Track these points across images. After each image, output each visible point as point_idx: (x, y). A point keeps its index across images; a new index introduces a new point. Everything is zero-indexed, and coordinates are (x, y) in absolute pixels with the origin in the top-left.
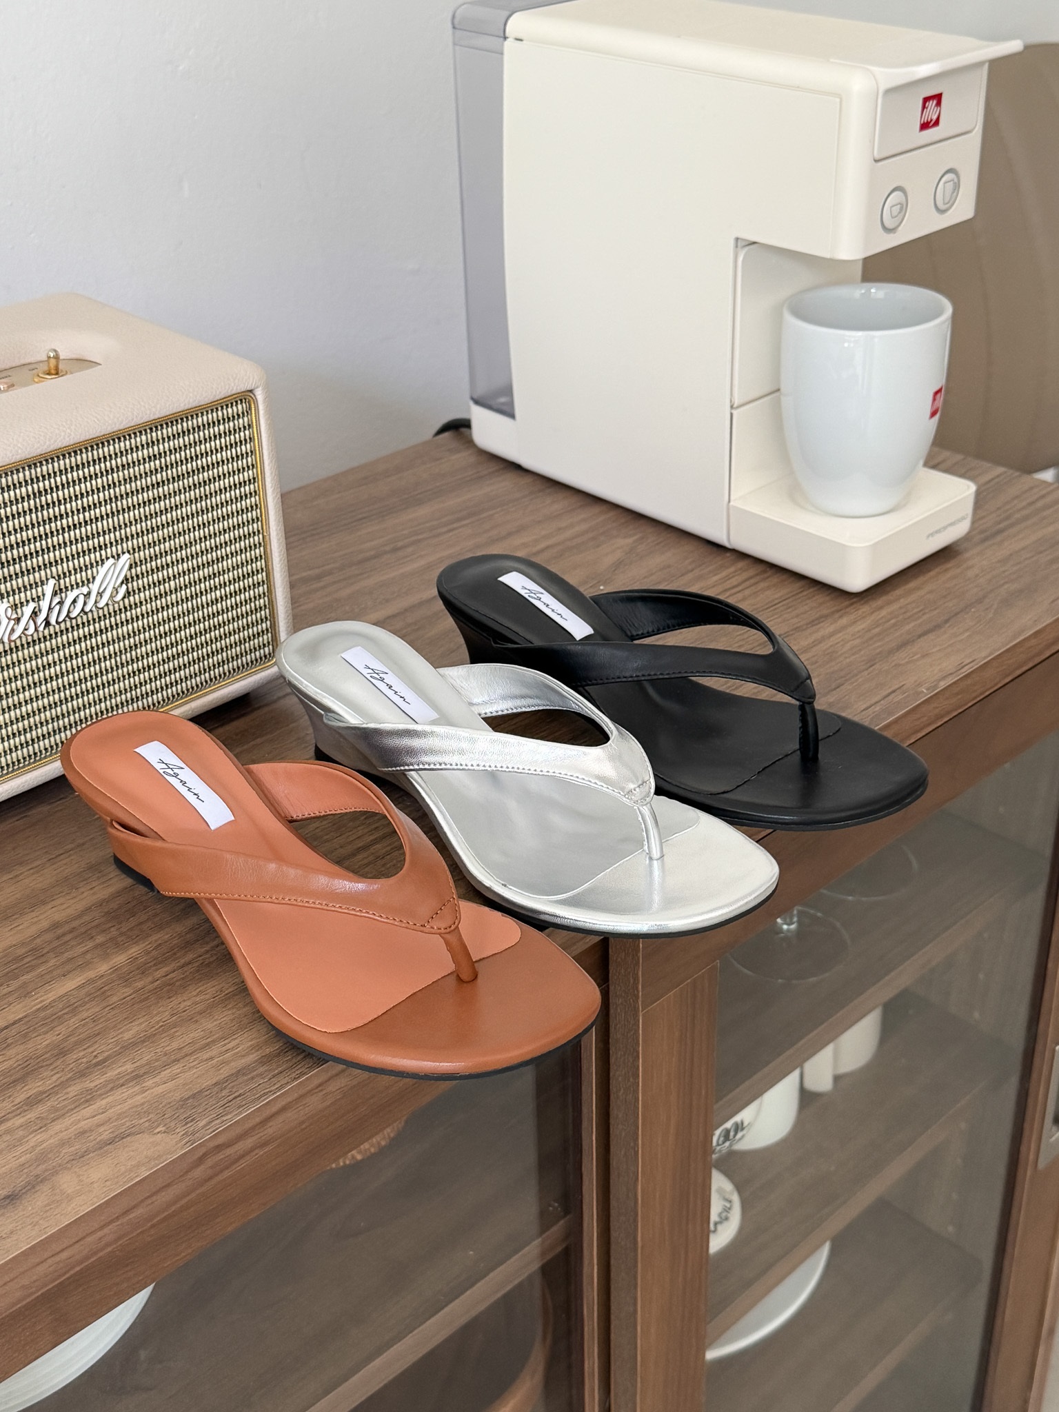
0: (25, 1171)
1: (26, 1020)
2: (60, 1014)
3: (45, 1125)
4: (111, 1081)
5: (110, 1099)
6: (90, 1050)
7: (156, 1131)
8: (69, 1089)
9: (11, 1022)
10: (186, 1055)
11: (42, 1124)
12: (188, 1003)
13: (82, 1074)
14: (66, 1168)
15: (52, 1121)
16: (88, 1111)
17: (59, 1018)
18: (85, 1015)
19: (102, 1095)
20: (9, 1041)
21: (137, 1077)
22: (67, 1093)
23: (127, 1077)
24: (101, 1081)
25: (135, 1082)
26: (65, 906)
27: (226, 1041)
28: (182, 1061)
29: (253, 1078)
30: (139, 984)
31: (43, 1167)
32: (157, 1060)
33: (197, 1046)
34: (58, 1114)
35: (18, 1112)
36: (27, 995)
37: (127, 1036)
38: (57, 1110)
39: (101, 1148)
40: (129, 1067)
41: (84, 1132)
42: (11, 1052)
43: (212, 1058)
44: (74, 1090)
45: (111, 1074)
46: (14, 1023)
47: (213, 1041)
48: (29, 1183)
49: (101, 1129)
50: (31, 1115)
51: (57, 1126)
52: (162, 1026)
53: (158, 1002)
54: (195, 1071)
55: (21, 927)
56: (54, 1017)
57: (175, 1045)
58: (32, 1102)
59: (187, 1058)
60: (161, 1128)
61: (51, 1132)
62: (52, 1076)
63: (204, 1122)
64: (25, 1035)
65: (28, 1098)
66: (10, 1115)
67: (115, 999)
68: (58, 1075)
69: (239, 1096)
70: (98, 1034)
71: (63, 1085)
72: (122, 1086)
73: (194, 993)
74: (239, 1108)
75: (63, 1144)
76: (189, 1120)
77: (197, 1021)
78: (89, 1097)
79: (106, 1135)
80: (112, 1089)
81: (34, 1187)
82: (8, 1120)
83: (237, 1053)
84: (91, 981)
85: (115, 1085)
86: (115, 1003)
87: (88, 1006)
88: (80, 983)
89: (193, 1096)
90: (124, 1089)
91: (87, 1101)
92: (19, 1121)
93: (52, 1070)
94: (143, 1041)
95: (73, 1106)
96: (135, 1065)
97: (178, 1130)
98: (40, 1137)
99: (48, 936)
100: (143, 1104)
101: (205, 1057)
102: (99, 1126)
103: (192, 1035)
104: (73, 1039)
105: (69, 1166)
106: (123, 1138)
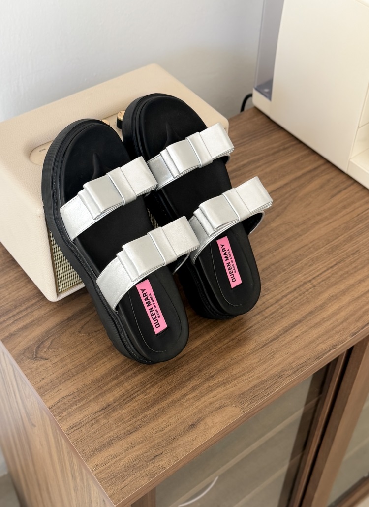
0: (196, 416)
2: (197, 354)
4: (216, 384)
5: (217, 391)
6: (208, 371)
7: (233, 406)
8: (204, 385)
11: (198, 398)
12: (236, 355)
13: (207, 380)
14: (208, 416)
17: (197, 356)
18: (205, 356)
19: (214, 389)
22: (204, 387)
23: (221, 383)
24: (214, 384)
25: (224, 385)
27: (250, 373)
28: (237, 379)
29: (259, 389)
30: (219, 346)
31: (201, 415)
32: (229, 378)
33: (241, 374)
34: (202, 395)
35: (190, 392)
37: (219, 366)
38: (202, 393)
39: (217, 410)
40: (221, 379)
41: (211, 403)
43: (246, 380)
44: (206, 385)
45: (216, 381)
47: (246, 373)
48: (198, 420)
49: (216, 403)
50: (195, 394)
51: (203, 399)
52: (229, 364)
53: (227, 354)
54: (241, 384)
56: (195, 355)
57: (234, 372)
59: (239, 378)
61: (201, 402)
62: (199, 379)
63: (246, 405)
65: (193, 387)
69: (256, 396)
70: (210, 364)
71: (202, 383)
72: (220, 386)
73: (238, 352)
74: (257, 400)
75: (206, 406)
76: (242, 403)
77: (240, 364)
79: (218, 406)
81: (200, 422)
83: (253, 379)
84: (204, 342)
85: (218, 386)
86: (213, 352)
87: (205, 352)
88: (201, 342)
89: (242, 394)
90: (221, 388)
91: (210, 391)
93: (198, 377)
94: (224, 369)
95: (206, 392)
96: (223, 379)
97: (239, 407)
98: (198, 403)
100: (227, 395)
101: (244, 378)
102: (215, 401)
103: (239, 369)
106: (223, 407)
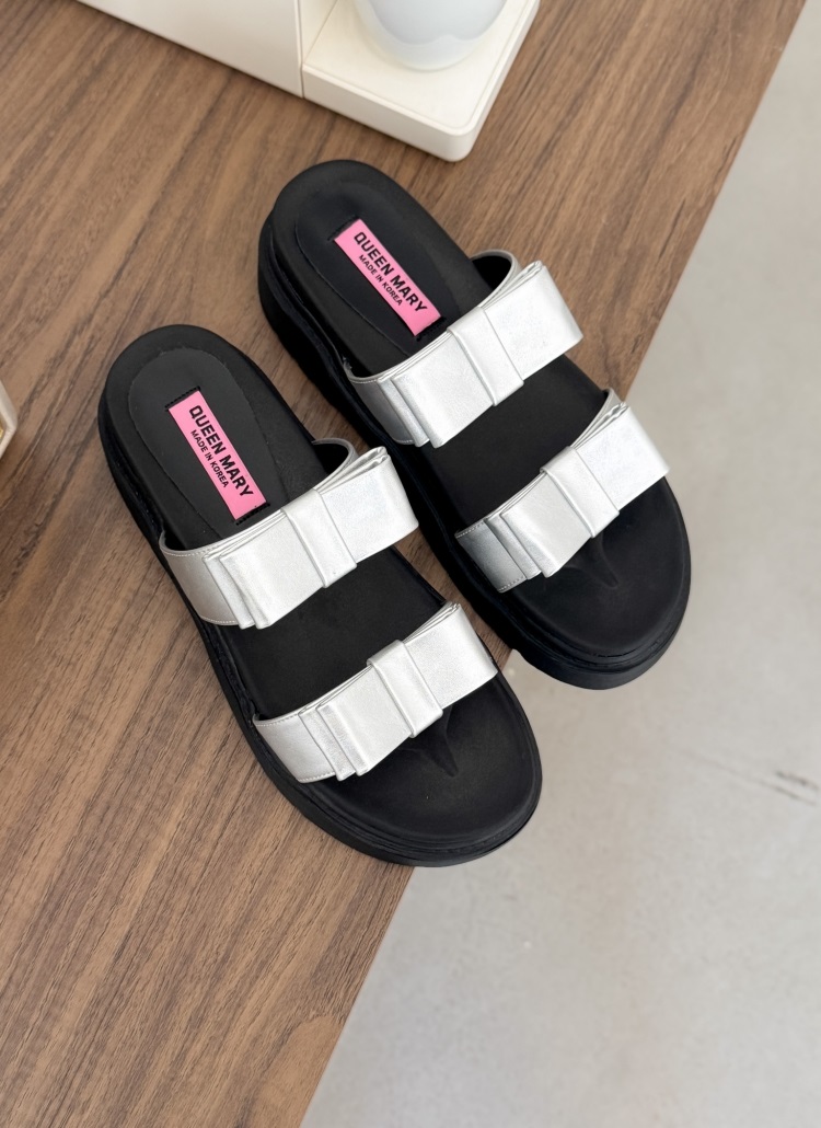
0: (234, 1097)
1: (134, 931)
2: (158, 913)
3: (221, 1044)
4: (244, 977)
5: (256, 996)
6: (208, 947)
7: (311, 1017)
8: (218, 997)
9: (123, 938)
10: (290, 925)
12: (258, 863)
13: (218, 977)
14: (264, 1083)
15: (225, 1036)
16: (246, 1016)
17: (161, 918)
18: (180, 906)
19: (246, 994)
20: (136, 960)
21: (263, 964)
22: (218, 1003)
23: (256, 966)
24: (238, 978)
25: (265, 969)
26: (83, 775)
27: (313, 897)
28: (289, 932)
29: (355, 931)
30: (205, 854)
31: (245, 1088)
32: (269, 939)
33: (293, 910)
34: (224, 1030)
35: (191, 1037)
36: (117, 901)
37: (229, 919)
38: (221, 1024)
39: (278, 1051)
40: (251, 955)
41: (255, 1040)
42: (145, 973)
43: (310, 922)
44: (221, 995)
45: (240, 969)
46: (127, 937)
47: (302, 902)
48: (244, 1109)
49: (268, 1030)
50: (204, 1038)
52: (251, 898)
53: (232, 871)
54: (305, 940)
55: (60, 818)
56: (156, 919)
57: (274, 916)
58: (197, 1021)
59: (292, 928)
60: (313, 1013)
61: (230, 1050)
62: (195, 987)
63: (341, 995)
64: (145, 950)
65: (190, 1020)
66: (188, 1044)
67: (194, 879)
68: (199, 986)
69: (354, 955)
70: (204, 926)
71: (209, 995)
72: (257, 977)
73: (257, 849)
74: (360, 968)
75: (247, 1057)
76: (329, 996)
77: (276, 883)
78: (236, 1002)
79: (275, 1037)
80: (251, 984)
81: (250, 1111)
82: (187, 1050)
83: (328, 907)
84: (161, 866)
85: (251, 979)
86: (197, 883)
87: (177, 896)
88: (154, 871)
89: (319, 968)
90: (259, 982)
91: (239, 1005)
92: (197, 1048)
93: (191, 981)
94: (246, 921)
95: (231, 1015)
96: (255, 951)
97: (327, 1010)
98: (223, 1059)
99: (92, 820)
100: (284, 992)
101: (306, 920)
102: (263, 1028)
103: (281, 900)
104: (187, 940)
105: (263, 1079)
106: (289, 1034)
